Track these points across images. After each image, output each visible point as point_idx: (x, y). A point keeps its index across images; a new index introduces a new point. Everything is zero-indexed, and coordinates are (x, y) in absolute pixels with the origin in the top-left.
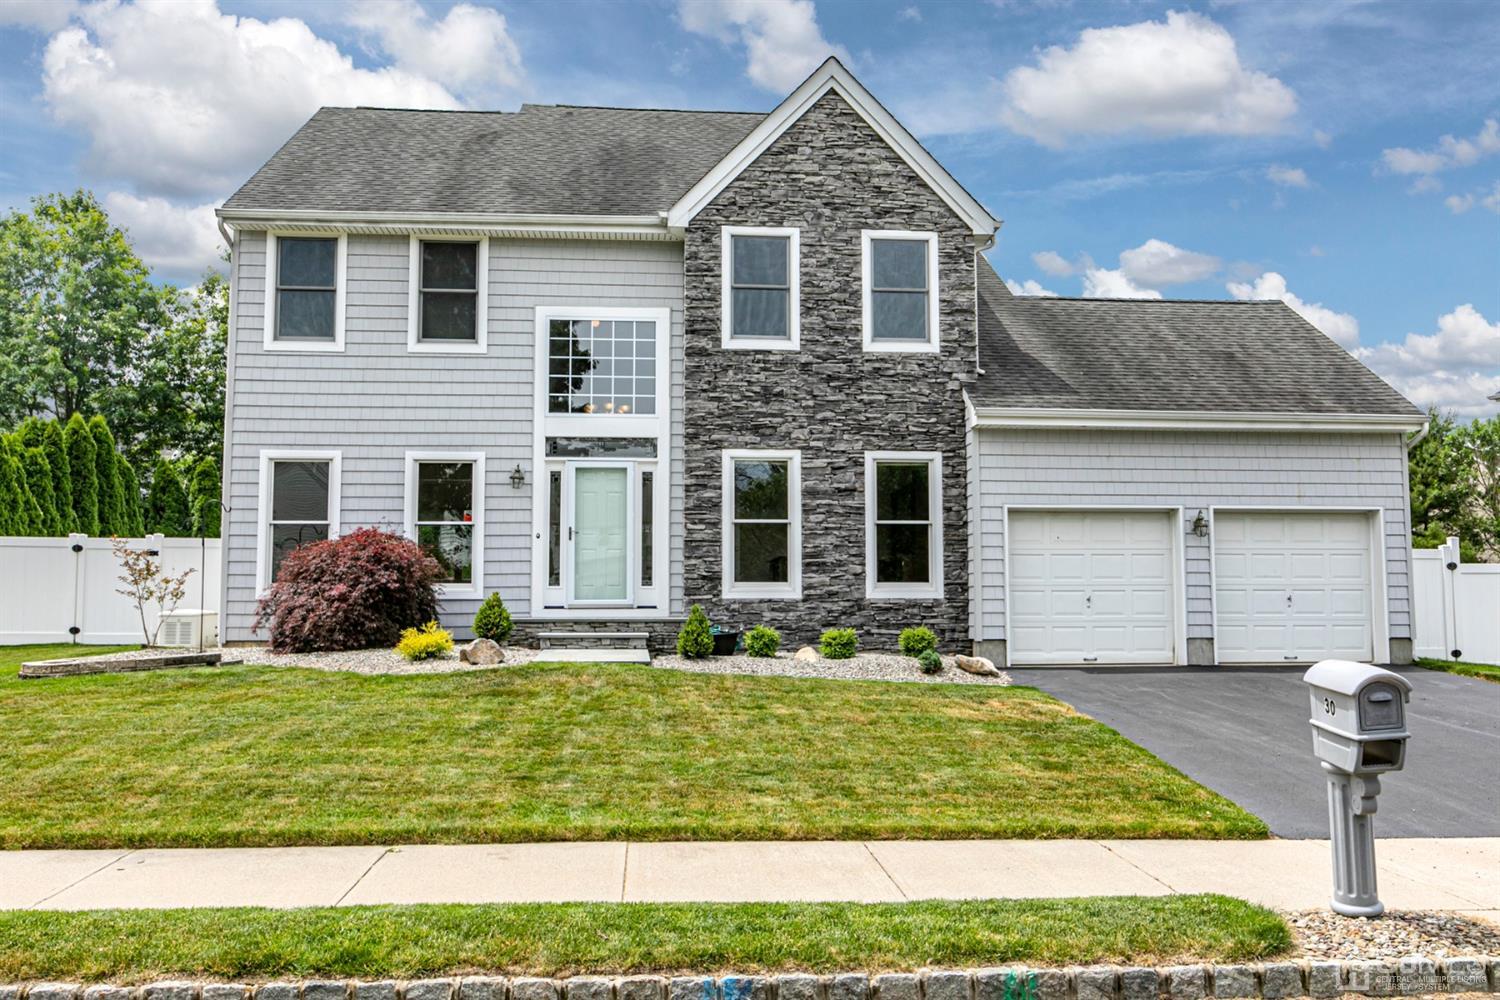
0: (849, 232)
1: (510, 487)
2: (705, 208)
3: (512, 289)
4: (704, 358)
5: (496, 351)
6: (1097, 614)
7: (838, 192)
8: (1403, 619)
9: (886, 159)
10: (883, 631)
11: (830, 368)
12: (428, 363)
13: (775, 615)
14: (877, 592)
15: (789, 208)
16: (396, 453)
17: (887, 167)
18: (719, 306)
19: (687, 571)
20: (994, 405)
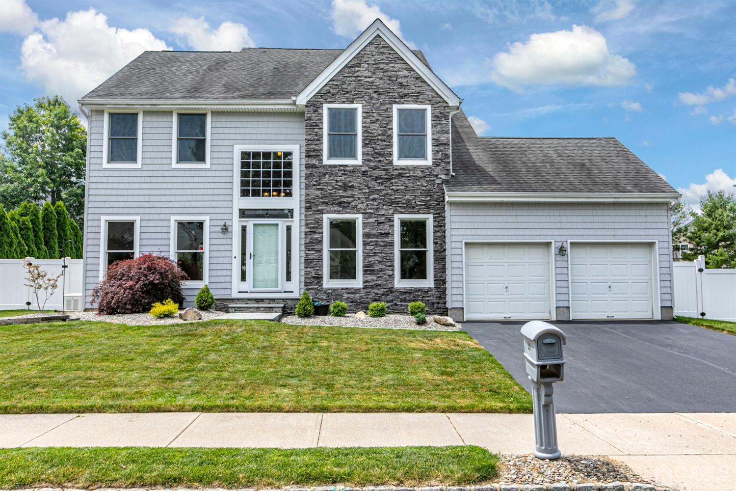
0: (386, 105)
1: (221, 234)
2: (315, 95)
3: (222, 137)
4: (314, 169)
5: (215, 167)
6: (511, 294)
7: (381, 86)
8: (668, 297)
9: (405, 69)
10: (403, 304)
11: (377, 173)
12: (182, 173)
13: (349, 295)
14: (400, 284)
15: (356, 94)
16: (166, 217)
17: (406, 73)
18: (322, 143)
19: (306, 274)
20: (457, 191)
